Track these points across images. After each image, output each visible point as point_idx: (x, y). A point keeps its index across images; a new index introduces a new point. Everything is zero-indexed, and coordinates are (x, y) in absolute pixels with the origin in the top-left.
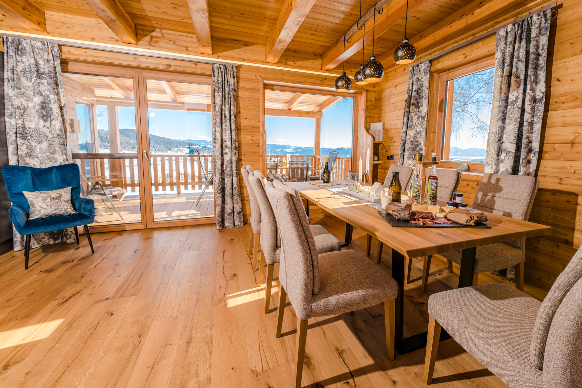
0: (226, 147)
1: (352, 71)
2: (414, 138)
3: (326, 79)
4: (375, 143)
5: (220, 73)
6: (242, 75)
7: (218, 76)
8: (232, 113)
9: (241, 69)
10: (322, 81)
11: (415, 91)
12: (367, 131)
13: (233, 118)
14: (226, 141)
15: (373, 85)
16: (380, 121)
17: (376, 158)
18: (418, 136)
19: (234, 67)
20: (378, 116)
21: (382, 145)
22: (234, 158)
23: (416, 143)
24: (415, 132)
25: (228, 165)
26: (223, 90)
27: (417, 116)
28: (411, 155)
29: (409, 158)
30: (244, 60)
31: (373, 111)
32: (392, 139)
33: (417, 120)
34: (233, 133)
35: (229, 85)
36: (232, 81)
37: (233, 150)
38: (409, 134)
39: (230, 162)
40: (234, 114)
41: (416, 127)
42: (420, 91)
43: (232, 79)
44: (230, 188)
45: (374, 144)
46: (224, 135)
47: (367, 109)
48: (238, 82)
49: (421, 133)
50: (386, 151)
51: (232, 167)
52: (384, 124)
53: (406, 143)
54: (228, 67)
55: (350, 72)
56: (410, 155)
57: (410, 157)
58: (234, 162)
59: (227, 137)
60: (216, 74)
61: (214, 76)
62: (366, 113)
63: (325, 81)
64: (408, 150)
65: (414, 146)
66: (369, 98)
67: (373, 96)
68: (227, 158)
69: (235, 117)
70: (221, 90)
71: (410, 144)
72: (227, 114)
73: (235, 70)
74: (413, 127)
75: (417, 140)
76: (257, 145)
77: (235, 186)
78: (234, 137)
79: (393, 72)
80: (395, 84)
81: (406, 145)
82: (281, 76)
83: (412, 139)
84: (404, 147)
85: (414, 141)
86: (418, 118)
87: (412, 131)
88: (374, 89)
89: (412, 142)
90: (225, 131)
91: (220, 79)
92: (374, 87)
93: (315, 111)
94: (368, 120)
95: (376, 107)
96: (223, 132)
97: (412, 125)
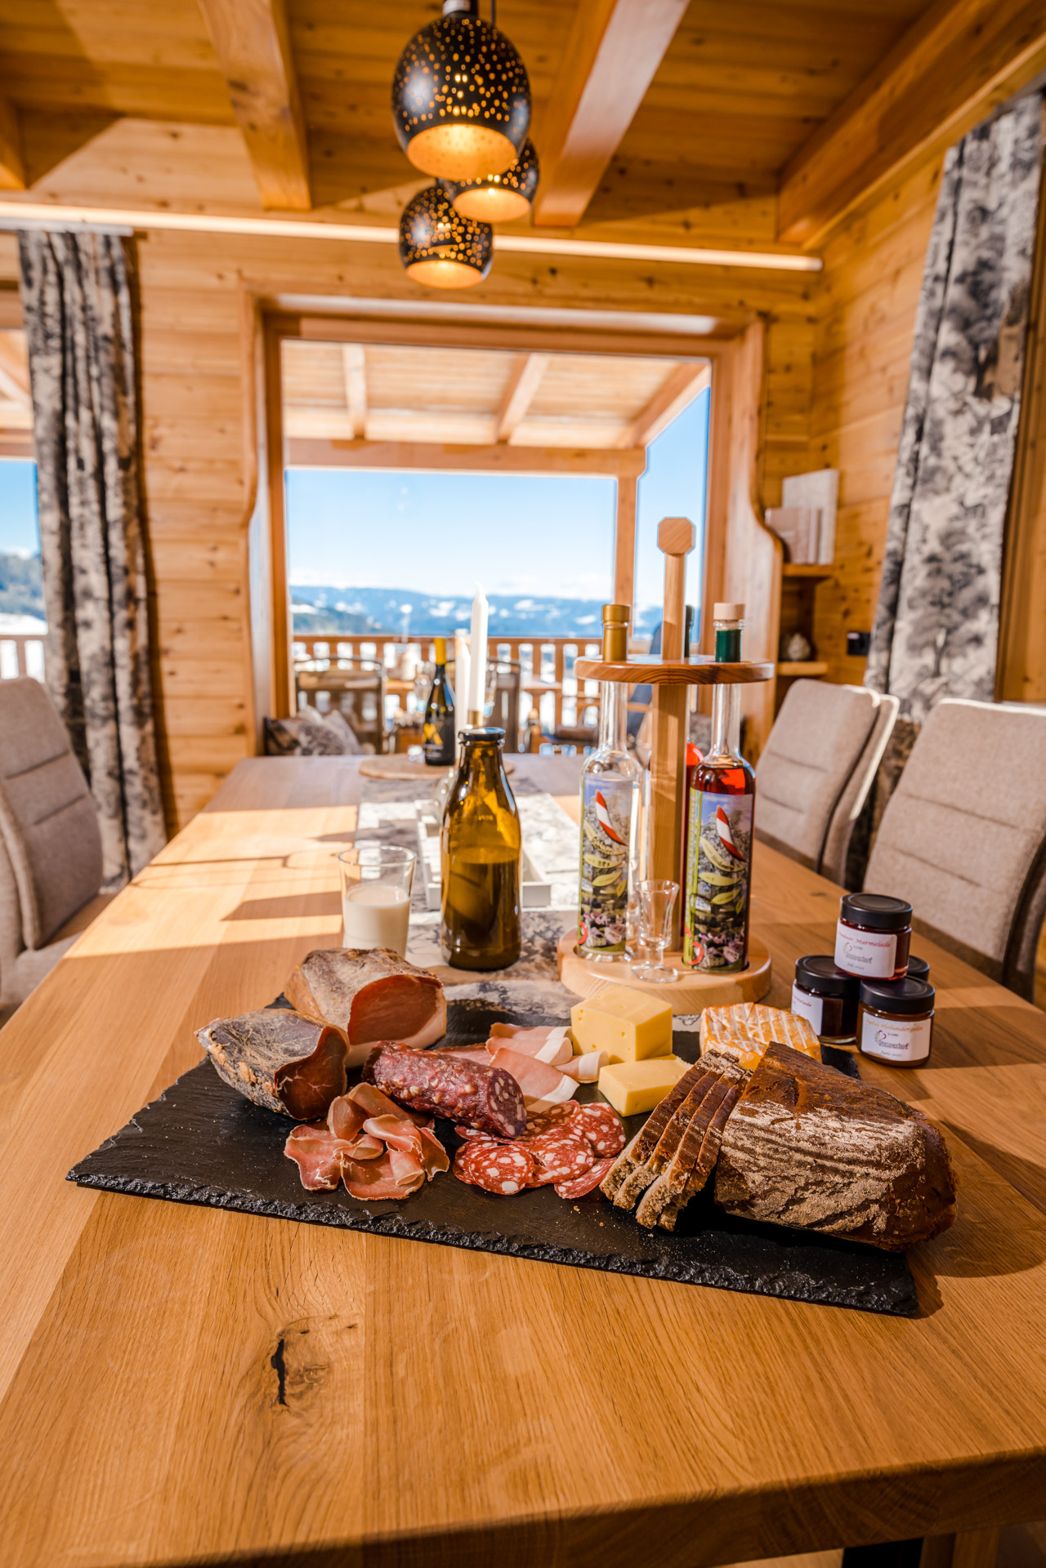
0: (88, 594)
1: (687, 225)
2: (948, 538)
3: (553, 271)
4: (791, 571)
5: (51, 266)
6: (152, 273)
7: (44, 283)
8: (108, 445)
9: (143, 247)
10: (534, 282)
11: (961, 279)
12: (761, 516)
13: (112, 468)
14: (83, 572)
15: (799, 289)
16: (827, 466)
17: (797, 646)
18: (972, 526)
19: (116, 242)
20: (818, 442)
21: (830, 583)
22: (122, 645)
23: (958, 568)
24: (955, 509)
25: (95, 676)
26: (67, 346)
27: (967, 420)
28: (926, 629)
29: (914, 649)
30: (163, 205)
31: (797, 418)
32: (869, 554)
33: (967, 439)
34: (115, 536)
35: (90, 323)
36: (102, 301)
37: (116, 608)
38: (919, 519)
39: (102, 659)
40: (117, 451)
41: (958, 480)
42: (987, 277)
43: (107, 294)
44: (110, 774)
45: (786, 580)
46: (76, 543)
47: (766, 409)
48: (136, 307)
49: (984, 514)
50: (846, 614)
51: (113, 682)
52: (841, 478)
53: (907, 567)
54: (85, 244)
55: (681, 231)
56: (920, 628)
57: (921, 640)
58: (124, 662)
59: (87, 555)
60: (36, 274)
61: (29, 283)
62: (761, 431)
63: (548, 279)
64: (911, 606)
65: (945, 584)
66: (779, 355)
67: (798, 344)
68: (90, 643)
69: (124, 464)
70: (55, 343)
71: (923, 571)
72: (88, 452)
73: (117, 251)
74: (940, 480)
75: (964, 547)
76: (232, 586)
77: (130, 762)
78: (119, 552)
79: (887, 207)
80: (890, 269)
81: (906, 577)
82: (333, 270)
83: (933, 546)
84: (892, 589)
85: (947, 556)
86: (974, 431)
87: (937, 501)
88: (810, 309)
89: (932, 559)
90: (82, 527)
91: (52, 295)
92: (806, 297)
93: (622, 445)
94: (773, 462)
95: (814, 398)
96: (75, 532)
97: (934, 471)
